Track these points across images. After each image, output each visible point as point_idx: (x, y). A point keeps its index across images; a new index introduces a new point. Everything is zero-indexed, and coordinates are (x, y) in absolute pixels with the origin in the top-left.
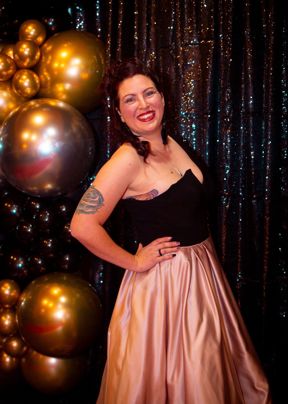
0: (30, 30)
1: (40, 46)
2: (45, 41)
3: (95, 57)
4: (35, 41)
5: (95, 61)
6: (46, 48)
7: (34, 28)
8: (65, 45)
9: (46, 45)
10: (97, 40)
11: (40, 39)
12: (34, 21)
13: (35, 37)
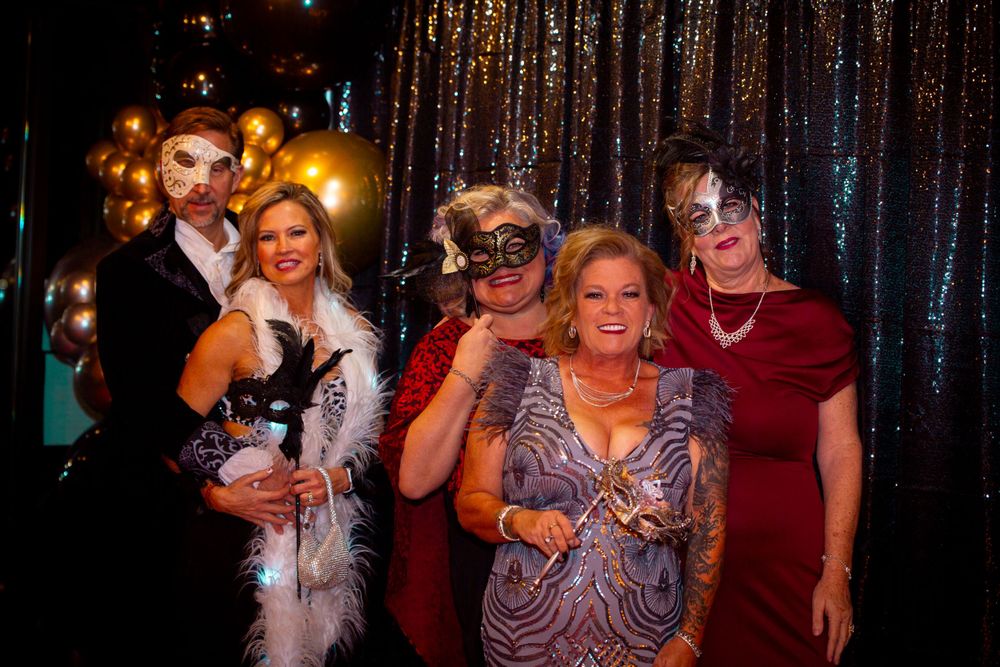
0: (256, 127)
1: (272, 155)
2: (280, 147)
3: (366, 179)
4: (263, 146)
5: (365, 186)
6: (282, 159)
7: (263, 123)
8: (316, 156)
9: (281, 153)
10: (372, 149)
11: (273, 143)
12: (264, 110)
13: (264, 139)
